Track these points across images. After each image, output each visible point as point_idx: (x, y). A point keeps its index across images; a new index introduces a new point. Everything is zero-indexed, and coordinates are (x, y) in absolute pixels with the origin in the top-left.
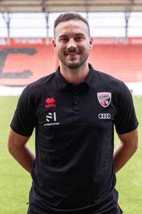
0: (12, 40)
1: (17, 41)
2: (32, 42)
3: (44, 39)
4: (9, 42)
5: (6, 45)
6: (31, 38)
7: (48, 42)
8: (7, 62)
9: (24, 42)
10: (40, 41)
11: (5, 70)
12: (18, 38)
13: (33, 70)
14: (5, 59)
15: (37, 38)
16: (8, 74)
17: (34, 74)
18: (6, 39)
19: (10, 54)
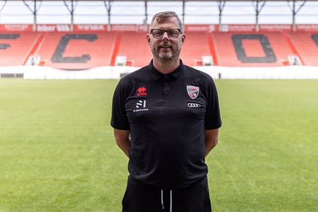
0: (75, 26)
1: (80, 28)
2: (95, 28)
3: (105, 26)
4: (72, 29)
5: (70, 32)
6: (93, 25)
7: (109, 29)
8: (68, 47)
9: (87, 28)
10: (102, 28)
11: (65, 55)
12: (81, 25)
13: (91, 55)
14: (66, 45)
15: (98, 25)
16: (67, 58)
17: (92, 59)
18: (69, 25)
19: (71, 40)
